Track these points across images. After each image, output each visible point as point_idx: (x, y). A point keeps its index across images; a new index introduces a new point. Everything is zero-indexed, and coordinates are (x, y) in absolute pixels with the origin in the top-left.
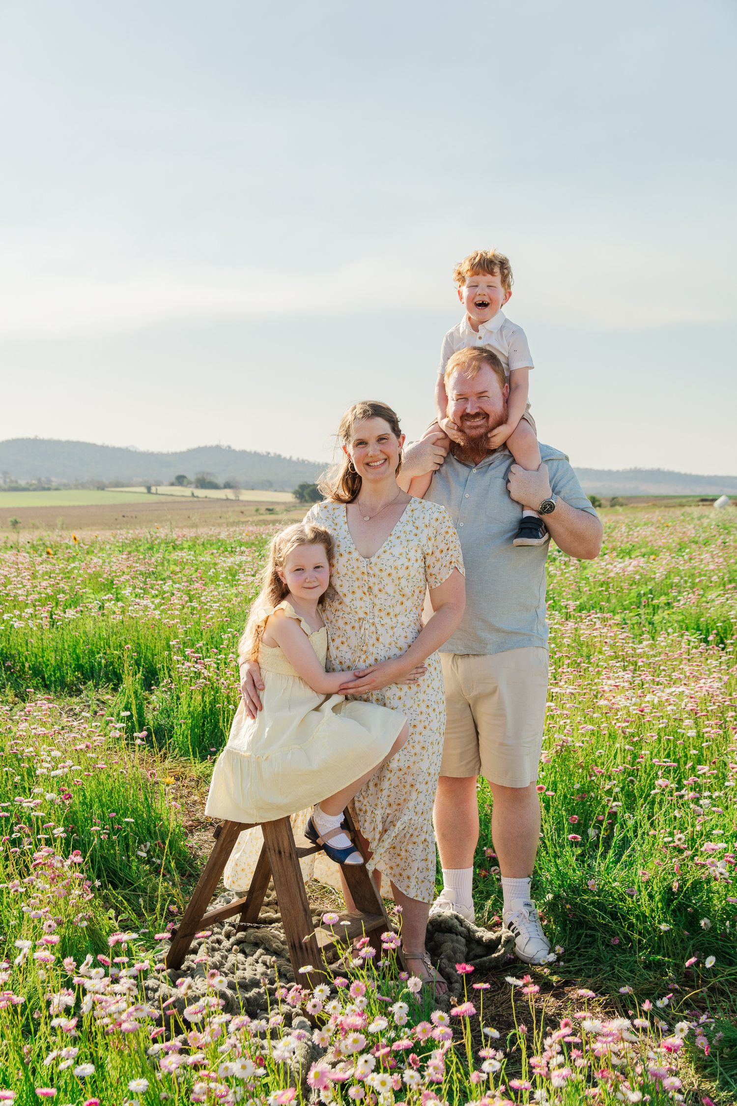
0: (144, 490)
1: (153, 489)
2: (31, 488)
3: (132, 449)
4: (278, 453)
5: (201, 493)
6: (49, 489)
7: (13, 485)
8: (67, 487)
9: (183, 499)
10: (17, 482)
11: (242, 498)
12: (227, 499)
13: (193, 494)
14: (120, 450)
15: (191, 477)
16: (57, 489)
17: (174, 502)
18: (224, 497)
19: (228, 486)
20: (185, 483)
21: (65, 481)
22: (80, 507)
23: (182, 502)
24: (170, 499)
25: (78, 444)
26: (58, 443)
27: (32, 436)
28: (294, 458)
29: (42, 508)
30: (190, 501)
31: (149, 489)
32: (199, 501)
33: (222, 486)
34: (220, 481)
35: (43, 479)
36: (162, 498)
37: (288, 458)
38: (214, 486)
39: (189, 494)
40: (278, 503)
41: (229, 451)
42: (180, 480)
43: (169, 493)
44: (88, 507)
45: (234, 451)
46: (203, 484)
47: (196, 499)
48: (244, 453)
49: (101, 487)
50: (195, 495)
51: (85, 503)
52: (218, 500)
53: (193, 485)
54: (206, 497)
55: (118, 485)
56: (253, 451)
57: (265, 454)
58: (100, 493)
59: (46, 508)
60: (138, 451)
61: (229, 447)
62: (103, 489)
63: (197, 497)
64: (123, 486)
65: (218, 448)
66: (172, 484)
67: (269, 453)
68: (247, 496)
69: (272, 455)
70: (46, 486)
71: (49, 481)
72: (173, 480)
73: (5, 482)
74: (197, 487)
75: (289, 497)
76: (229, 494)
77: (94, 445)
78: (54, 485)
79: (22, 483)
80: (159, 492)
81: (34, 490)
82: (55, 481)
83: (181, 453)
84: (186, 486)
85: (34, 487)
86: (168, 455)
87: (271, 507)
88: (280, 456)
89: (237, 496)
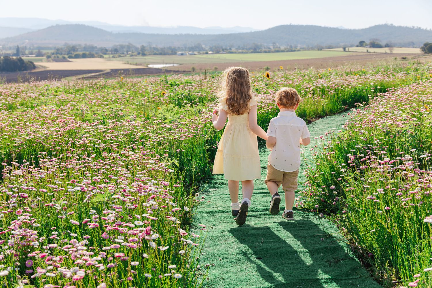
0: (342, 49)
1: (347, 49)
2: (286, 50)
3: (340, 28)
4: (419, 27)
5: (372, 50)
6: (295, 51)
7: (277, 49)
8: (304, 49)
9: (362, 54)
10: (280, 48)
11: (394, 52)
12: (386, 53)
13: (367, 51)
14: (333, 29)
15: (368, 42)
16: (298, 51)
17: (357, 55)
18: (384, 52)
19: (387, 46)
20: (364, 45)
21: (305, 46)
22: (307, 59)
23: (361, 55)
24: (354, 54)
25: (312, 26)
26: (302, 27)
27: (289, 24)
28: (428, 29)
29: (288, 61)
30: (366, 55)
31: (344, 49)
32: (370, 55)
33: (384, 46)
34: (383, 43)
35: (293, 45)
36: (351, 54)
37: (425, 29)
38: (380, 46)
39: (366, 51)
40: (409, 54)
41: (392, 27)
42: (362, 44)
43: (355, 51)
44: (312, 59)
45: (394, 26)
46: (374, 45)
47: (368, 53)
48: (400, 28)
49: (320, 49)
50: (369, 51)
51: (310, 58)
52: (381, 54)
53: (368, 46)
54: (374, 52)
55: (330, 47)
56: (405, 26)
57: (412, 27)
58: (320, 52)
59: (290, 60)
60: (343, 29)
61: (392, 25)
62: (321, 50)
63: (370, 52)
64: (332, 48)
65: (386, 26)
66: (357, 46)
67: (414, 27)
68: (397, 51)
69: (416, 28)
70: (293, 49)
71: (296, 47)
72: (358, 44)
73: (274, 48)
74: (370, 47)
75: (418, 51)
76: (387, 50)
77: (320, 27)
78: (298, 48)
79: (282, 48)
80: (350, 50)
81: (287, 51)
82: (299, 46)
83: (366, 29)
84: (364, 47)
85: (287, 50)
86: (359, 30)
87: (404, 57)
88: (420, 28)
89: (391, 51)
